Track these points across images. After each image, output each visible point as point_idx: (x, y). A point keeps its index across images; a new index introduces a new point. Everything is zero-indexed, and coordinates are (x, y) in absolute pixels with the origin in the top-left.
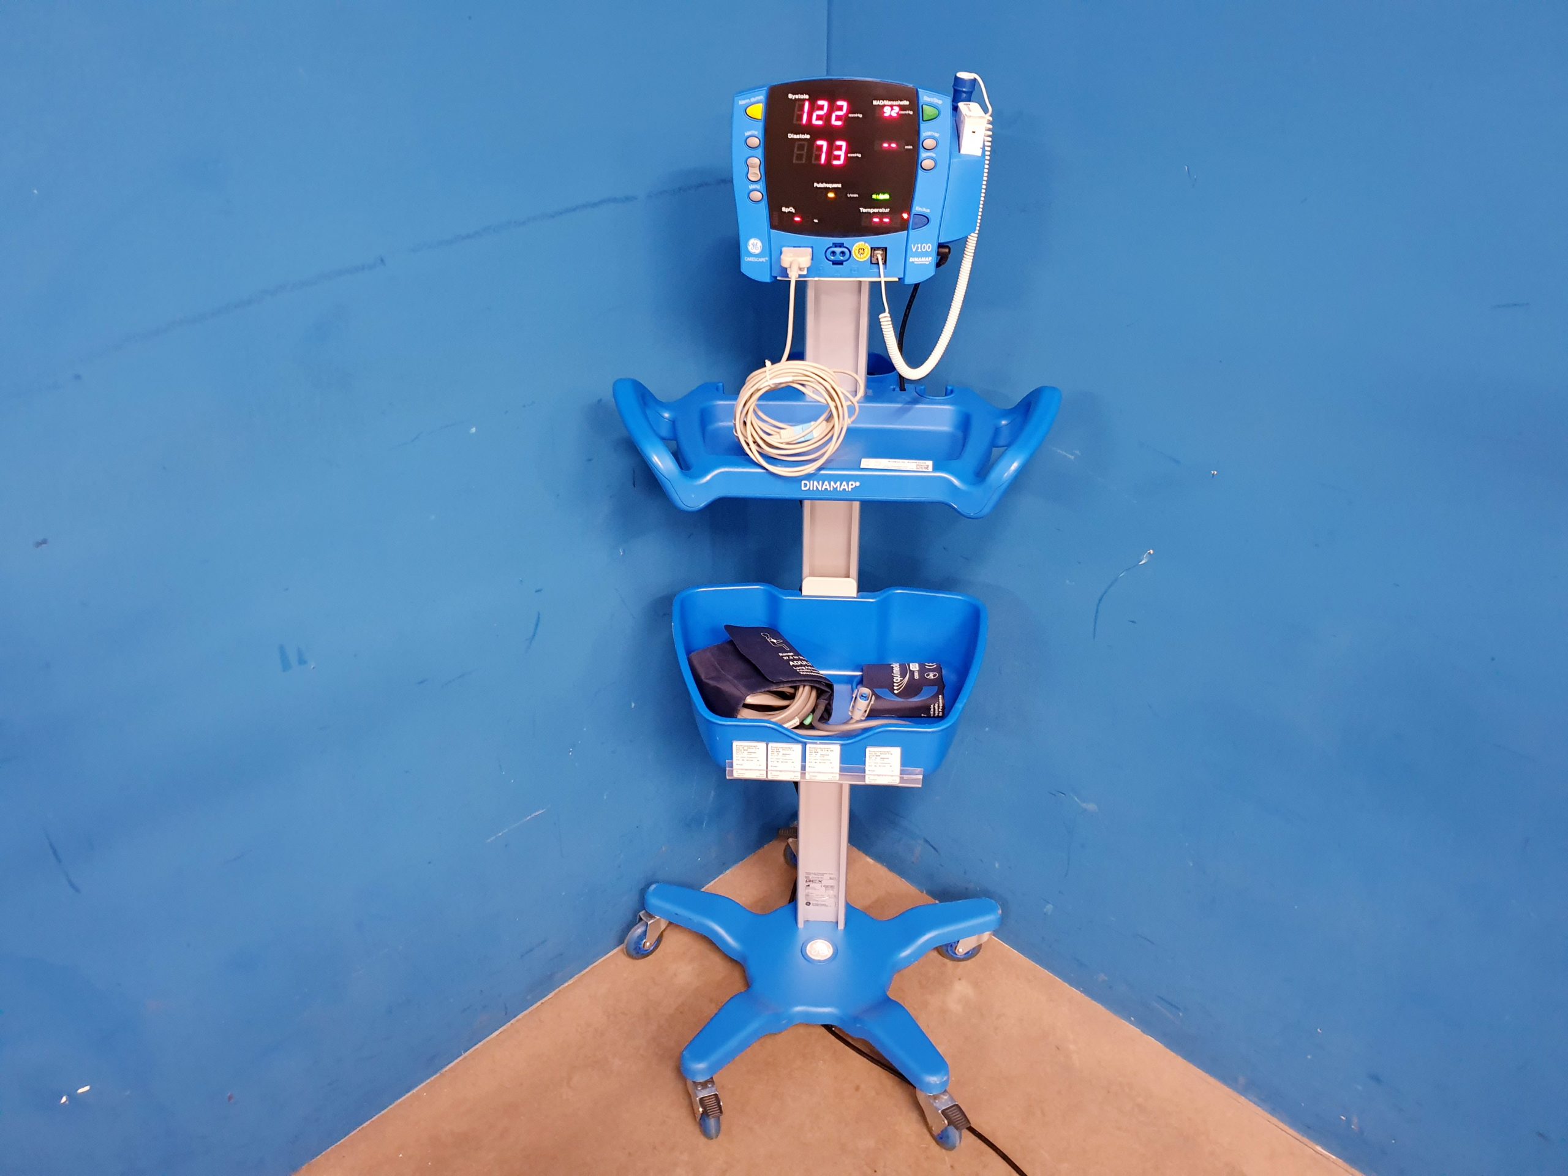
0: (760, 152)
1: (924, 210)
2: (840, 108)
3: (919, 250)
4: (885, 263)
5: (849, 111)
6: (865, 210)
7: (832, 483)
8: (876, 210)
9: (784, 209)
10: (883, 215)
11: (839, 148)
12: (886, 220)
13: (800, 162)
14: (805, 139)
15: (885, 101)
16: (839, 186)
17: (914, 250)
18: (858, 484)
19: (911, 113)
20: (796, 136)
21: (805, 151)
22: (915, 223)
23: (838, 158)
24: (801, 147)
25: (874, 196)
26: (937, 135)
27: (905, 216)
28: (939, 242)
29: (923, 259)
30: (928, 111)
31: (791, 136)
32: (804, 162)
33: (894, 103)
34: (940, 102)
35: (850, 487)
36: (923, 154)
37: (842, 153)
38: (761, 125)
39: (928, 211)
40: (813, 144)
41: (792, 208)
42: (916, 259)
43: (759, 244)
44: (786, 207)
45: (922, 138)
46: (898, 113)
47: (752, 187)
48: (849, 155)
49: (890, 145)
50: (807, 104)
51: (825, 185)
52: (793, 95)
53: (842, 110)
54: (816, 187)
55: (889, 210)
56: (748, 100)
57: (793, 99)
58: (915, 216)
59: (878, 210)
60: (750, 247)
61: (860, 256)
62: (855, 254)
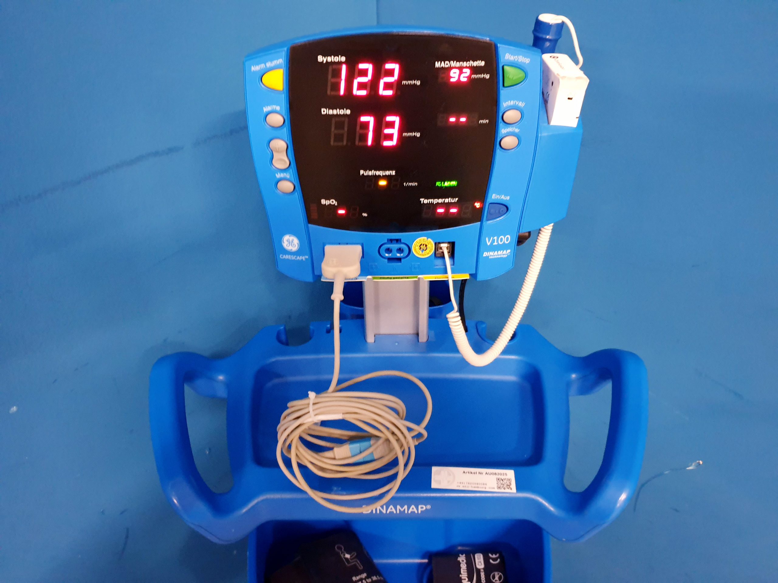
0: (286, 132)
1: (503, 197)
2: (390, 73)
3: (495, 243)
4: (452, 255)
5: (402, 77)
6: (426, 201)
7: (398, 507)
8: (440, 201)
9: (323, 202)
10: (448, 206)
11: (391, 125)
12: (453, 210)
13: (340, 144)
14: (345, 116)
15: (452, 62)
16: (393, 173)
17: (489, 244)
18: (429, 507)
19: (487, 76)
20: (331, 112)
21: (346, 129)
22: (490, 213)
23: (390, 137)
24: (339, 125)
25: (438, 184)
26: (521, 104)
27: (478, 205)
28: (520, 232)
29: (500, 252)
30: (511, 73)
31: (324, 111)
32: (345, 143)
33: (465, 64)
34: (527, 61)
35: (420, 510)
36: (503, 130)
37: (395, 131)
38: (283, 100)
39: (507, 198)
40: (356, 122)
41: (334, 201)
42: (491, 253)
43: (296, 241)
44: (326, 199)
45: (502, 109)
46: (469, 77)
47: (279, 176)
48: (405, 134)
49: (458, 120)
50: (344, 67)
51: (375, 172)
52: (324, 57)
53: (393, 75)
54: (363, 175)
55: (457, 199)
56: (262, 66)
57: (325, 62)
58: (490, 205)
59: (443, 200)
60: (285, 244)
61: (422, 252)
62: (415, 250)
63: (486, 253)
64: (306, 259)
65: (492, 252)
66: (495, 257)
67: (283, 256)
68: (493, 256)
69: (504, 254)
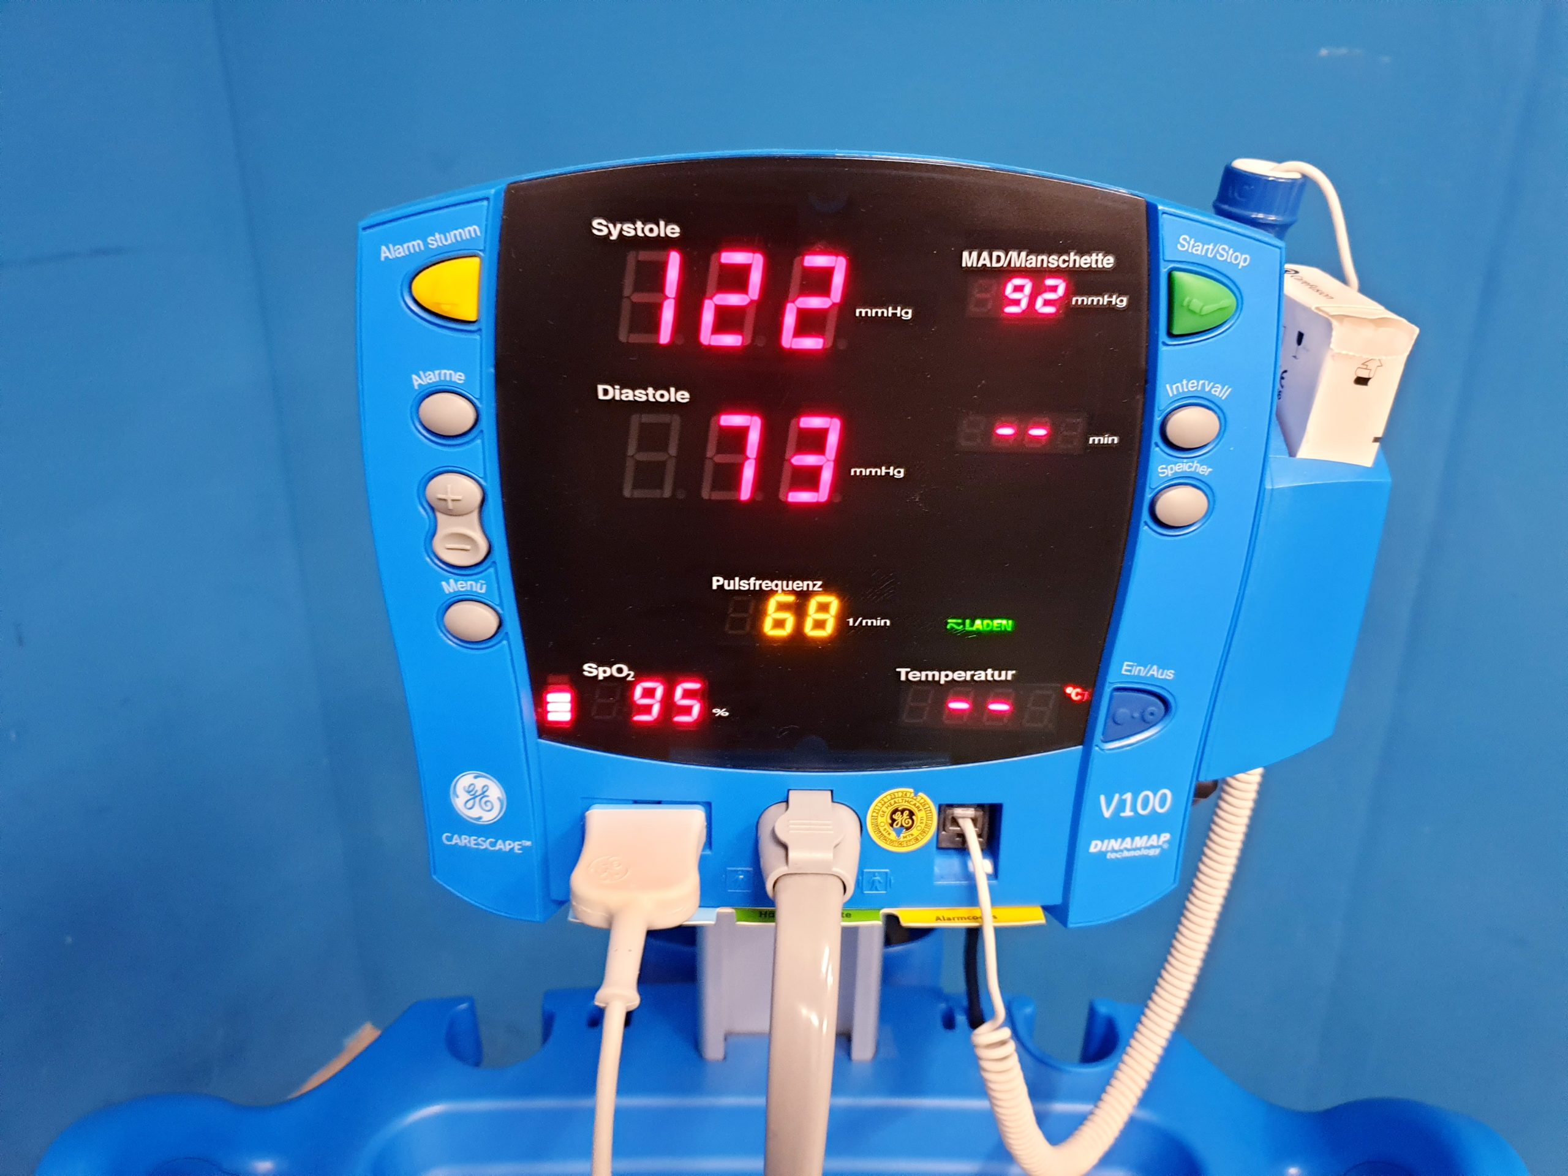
0: (480, 453)
1: (1154, 671)
2: (820, 281)
3: (1128, 813)
4: (991, 847)
5: (855, 294)
6: (915, 676)
8: (959, 676)
9: (590, 670)
10: (981, 691)
11: (815, 441)
12: (1000, 706)
13: (655, 494)
14: (670, 407)
15: (1013, 254)
17: (1107, 814)
19: (1121, 302)
20: (628, 394)
21: (673, 451)
22: (1112, 718)
23: (809, 478)
24: (653, 438)
25: (952, 623)
26: (1220, 392)
27: (1075, 693)
28: (1202, 779)
29: (1139, 841)
30: (1195, 295)
31: (608, 392)
32: (667, 493)
33: (1054, 261)
34: (1242, 260)
36: (1164, 467)
37: (826, 464)
38: (478, 349)
39: (1169, 674)
40: (708, 426)
41: (625, 668)
42: (1114, 844)
43: (496, 792)
44: (599, 663)
45: (1162, 403)
46: (1063, 303)
47: (452, 586)
48: (856, 471)
49: (1022, 431)
50: (674, 260)
51: (758, 583)
52: (611, 226)
53: (825, 291)
54: (721, 587)
55: (1010, 673)
56: (416, 245)
57: (614, 237)
58: (1116, 694)
59: (969, 673)
60: (460, 800)
61: (898, 835)
62: (876, 826)
63: (1099, 843)
64: (523, 848)
65: (1116, 840)
66: (1126, 854)
67: (449, 839)
68: (1116, 852)
69: (1152, 847)
